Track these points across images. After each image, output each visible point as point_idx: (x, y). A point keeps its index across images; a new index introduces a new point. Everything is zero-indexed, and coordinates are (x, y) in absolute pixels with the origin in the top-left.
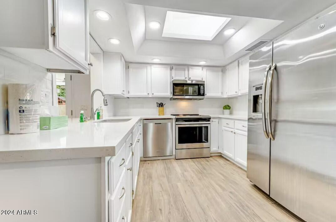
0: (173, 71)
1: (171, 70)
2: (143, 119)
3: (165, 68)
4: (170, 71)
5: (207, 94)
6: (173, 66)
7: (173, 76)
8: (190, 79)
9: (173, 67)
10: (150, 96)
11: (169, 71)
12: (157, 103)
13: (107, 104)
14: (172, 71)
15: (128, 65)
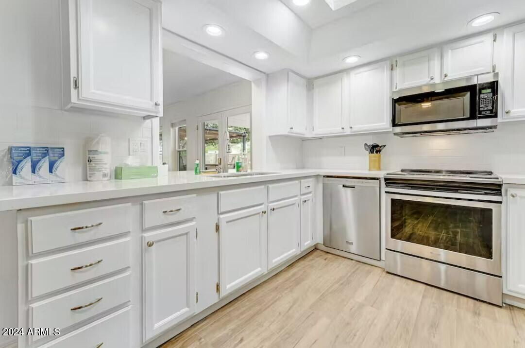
0: (397, 72)
1: (392, 69)
2: (324, 176)
3: (376, 69)
4: (389, 72)
5: (512, 111)
6: (398, 60)
7: (397, 82)
8: (446, 79)
9: (396, 61)
10: (348, 131)
11: (386, 74)
12: (366, 144)
13: (230, 151)
14: (394, 72)
15: (310, 83)
